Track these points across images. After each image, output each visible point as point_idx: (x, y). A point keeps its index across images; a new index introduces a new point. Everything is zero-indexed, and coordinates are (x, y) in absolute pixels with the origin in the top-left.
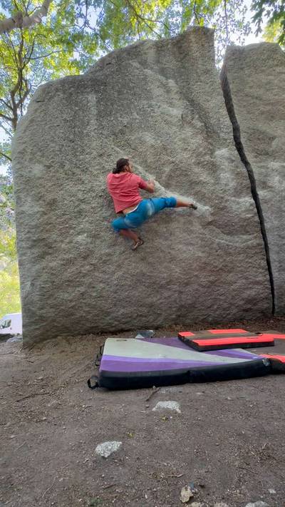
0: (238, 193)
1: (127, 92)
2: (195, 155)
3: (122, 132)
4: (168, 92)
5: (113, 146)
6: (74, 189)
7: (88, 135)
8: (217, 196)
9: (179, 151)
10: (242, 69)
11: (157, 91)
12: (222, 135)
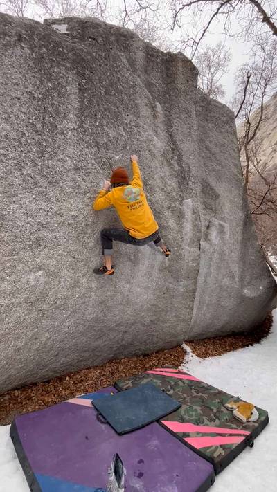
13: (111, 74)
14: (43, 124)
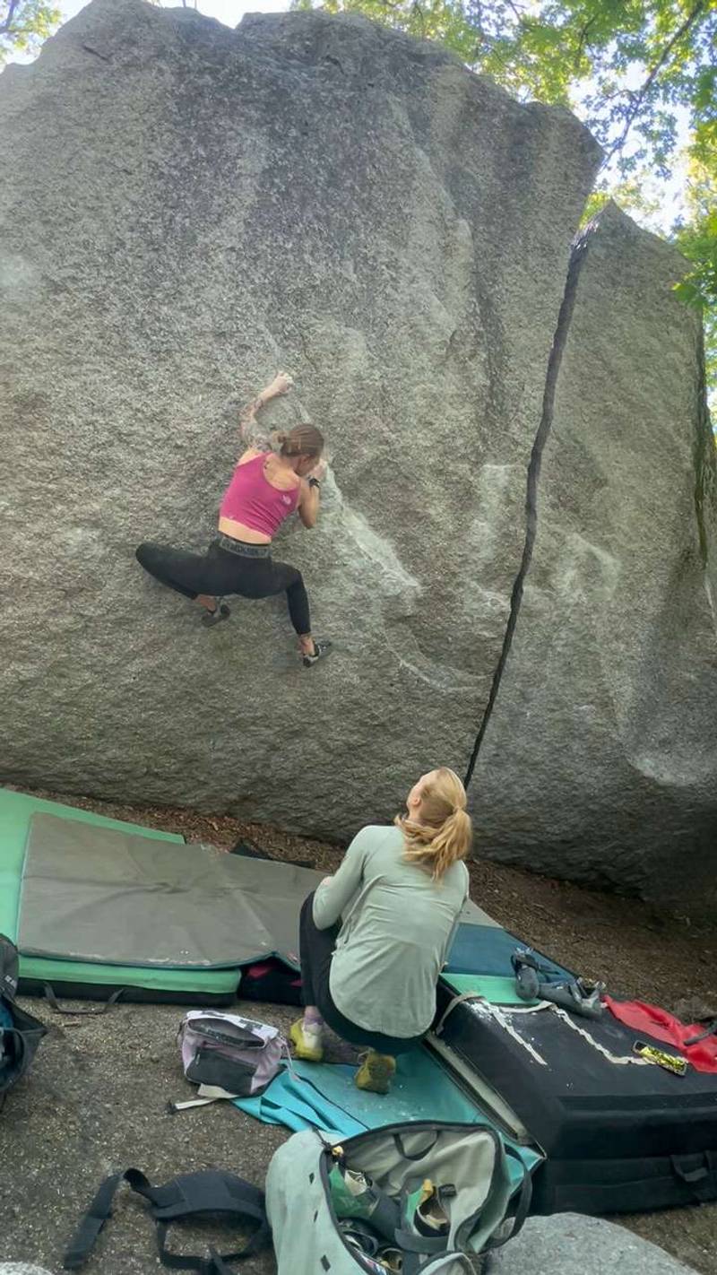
0: (489, 576)
1: (352, 188)
2: (441, 447)
3: (300, 299)
4: (447, 251)
5: (261, 326)
6: (113, 392)
7: (205, 255)
8: (445, 566)
9: (414, 421)
10: (615, 283)
11: (423, 233)
12: (515, 428)
13: (355, 141)
14: (168, 230)
